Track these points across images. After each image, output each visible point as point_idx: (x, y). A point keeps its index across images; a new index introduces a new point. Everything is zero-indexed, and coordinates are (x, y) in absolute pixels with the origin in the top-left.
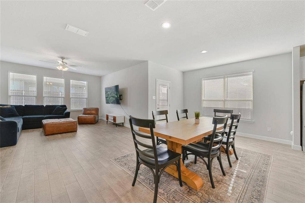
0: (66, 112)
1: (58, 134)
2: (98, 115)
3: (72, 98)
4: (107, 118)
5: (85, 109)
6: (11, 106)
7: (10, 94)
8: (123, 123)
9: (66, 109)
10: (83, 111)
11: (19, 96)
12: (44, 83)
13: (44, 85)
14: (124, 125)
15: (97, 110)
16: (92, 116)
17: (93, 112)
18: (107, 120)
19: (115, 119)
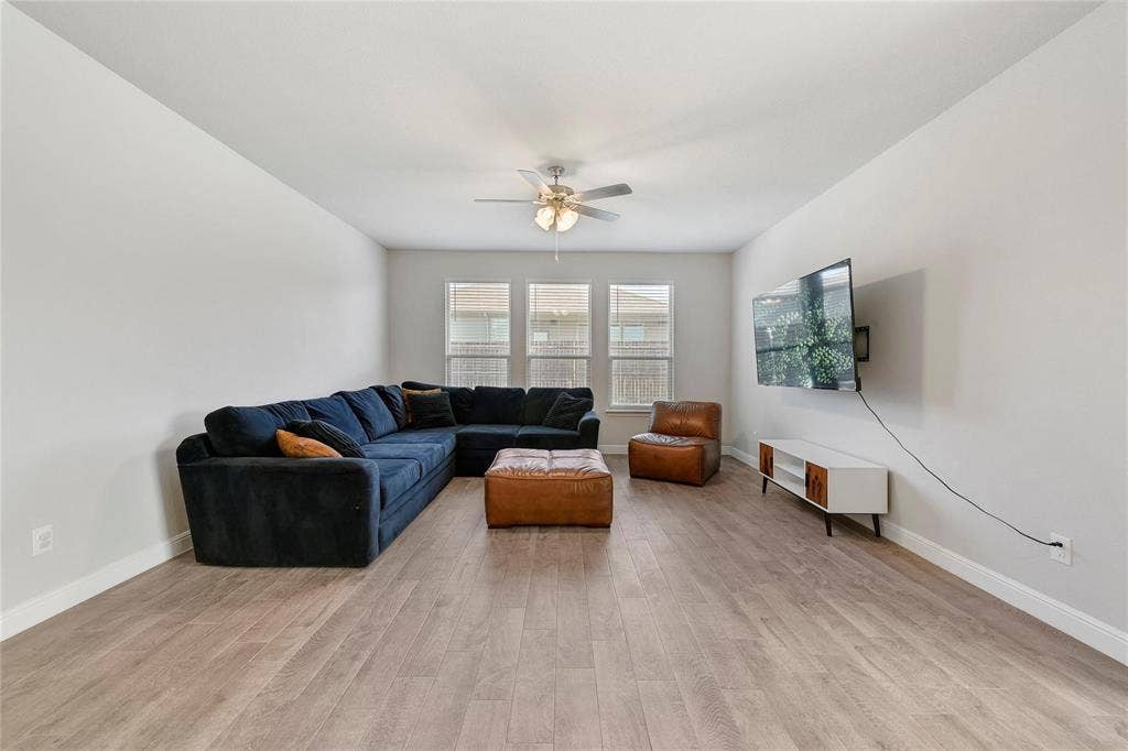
0: (587, 417)
1: (535, 525)
2: (719, 441)
3: (615, 358)
4: (767, 464)
5: (660, 406)
6: (443, 389)
7: (449, 351)
8: (876, 517)
9: (589, 406)
10: (653, 415)
11: (471, 356)
12: (529, 319)
13: (529, 324)
14: (886, 533)
15: (713, 413)
16: (689, 444)
17: (696, 422)
18: (767, 472)
19: (816, 479)
